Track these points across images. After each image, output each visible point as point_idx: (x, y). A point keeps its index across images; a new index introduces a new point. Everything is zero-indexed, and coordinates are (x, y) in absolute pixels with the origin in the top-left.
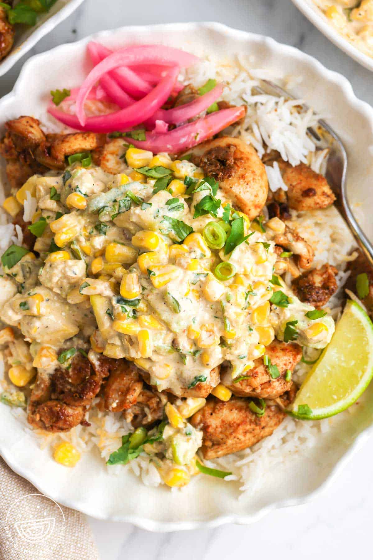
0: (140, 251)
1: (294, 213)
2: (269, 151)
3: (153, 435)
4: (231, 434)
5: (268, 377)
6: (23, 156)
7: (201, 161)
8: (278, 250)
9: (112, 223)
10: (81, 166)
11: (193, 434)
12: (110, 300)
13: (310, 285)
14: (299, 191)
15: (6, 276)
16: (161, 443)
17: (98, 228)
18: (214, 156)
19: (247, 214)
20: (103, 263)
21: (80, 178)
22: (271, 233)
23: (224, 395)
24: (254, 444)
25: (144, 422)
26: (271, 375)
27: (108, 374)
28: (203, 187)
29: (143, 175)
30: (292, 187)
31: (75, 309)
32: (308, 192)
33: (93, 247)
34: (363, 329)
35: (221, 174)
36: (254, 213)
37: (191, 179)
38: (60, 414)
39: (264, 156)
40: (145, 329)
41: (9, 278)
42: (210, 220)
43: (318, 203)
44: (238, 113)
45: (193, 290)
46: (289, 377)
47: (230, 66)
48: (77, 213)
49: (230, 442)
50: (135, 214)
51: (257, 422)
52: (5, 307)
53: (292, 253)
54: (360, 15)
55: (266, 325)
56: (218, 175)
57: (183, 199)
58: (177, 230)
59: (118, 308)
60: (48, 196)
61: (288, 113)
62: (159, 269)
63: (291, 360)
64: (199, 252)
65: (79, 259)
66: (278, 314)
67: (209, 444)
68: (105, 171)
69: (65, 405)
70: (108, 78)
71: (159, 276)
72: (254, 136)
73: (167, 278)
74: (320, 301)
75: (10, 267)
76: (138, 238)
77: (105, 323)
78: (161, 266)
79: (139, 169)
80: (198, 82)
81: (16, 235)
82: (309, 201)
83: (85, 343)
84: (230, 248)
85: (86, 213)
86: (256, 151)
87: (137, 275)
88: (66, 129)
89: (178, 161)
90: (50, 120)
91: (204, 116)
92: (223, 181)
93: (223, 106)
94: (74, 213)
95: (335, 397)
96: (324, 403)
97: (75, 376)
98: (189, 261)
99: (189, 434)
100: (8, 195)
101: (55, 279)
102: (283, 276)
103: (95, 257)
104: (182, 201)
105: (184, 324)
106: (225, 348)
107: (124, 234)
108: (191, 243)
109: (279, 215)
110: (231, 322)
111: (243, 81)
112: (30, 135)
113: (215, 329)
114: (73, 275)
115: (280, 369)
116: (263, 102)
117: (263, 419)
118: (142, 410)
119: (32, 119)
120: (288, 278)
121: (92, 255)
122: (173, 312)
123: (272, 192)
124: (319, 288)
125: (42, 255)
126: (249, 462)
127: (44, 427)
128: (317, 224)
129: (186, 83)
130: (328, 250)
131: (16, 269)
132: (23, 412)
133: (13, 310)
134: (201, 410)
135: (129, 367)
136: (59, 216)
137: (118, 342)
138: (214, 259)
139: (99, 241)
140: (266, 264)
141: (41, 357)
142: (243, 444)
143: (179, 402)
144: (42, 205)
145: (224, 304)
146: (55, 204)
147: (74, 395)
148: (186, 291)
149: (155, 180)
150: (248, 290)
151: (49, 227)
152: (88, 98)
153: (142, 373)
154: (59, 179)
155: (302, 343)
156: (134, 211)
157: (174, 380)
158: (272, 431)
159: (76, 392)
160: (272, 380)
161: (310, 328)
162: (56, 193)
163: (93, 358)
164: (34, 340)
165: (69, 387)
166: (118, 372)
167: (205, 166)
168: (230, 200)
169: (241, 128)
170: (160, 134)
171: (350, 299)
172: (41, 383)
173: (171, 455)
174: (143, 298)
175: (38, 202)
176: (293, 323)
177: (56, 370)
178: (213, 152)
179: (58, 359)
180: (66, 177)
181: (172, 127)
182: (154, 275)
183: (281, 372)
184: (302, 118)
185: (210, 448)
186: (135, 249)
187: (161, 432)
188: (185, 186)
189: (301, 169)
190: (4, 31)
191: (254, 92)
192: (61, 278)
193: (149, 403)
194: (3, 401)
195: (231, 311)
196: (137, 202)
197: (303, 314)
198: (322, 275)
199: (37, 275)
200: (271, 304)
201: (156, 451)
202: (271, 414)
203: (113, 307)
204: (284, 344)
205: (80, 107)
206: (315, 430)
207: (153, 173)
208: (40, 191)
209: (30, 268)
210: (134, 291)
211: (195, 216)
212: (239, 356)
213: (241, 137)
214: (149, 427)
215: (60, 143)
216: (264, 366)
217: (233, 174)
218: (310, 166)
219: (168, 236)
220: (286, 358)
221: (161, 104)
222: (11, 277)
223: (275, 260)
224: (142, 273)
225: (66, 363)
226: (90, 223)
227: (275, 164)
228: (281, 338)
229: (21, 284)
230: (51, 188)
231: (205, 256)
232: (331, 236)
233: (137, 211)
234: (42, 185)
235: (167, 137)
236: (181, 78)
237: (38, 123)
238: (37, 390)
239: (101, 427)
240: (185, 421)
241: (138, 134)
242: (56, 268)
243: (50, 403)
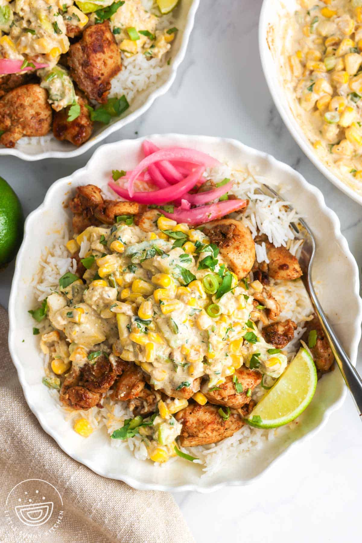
0: (157, 286)
1: (272, 281)
2: (260, 234)
3: (147, 421)
4: (202, 429)
5: (234, 391)
6: (85, 212)
7: (209, 232)
8: (255, 303)
9: (140, 265)
10: (125, 224)
11: (175, 424)
12: (130, 318)
13: (275, 332)
14: (277, 265)
15: (61, 293)
16: (151, 428)
17: (130, 268)
18: (218, 230)
19: (237, 274)
20: (129, 293)
21: (122, 231)
22: (252, 291)
23: (201, 400)
24: (219, 441)
25: (142, 412)
26: (236, 390)
27: (122, 373)
28: (207, 249)
29: (167, 235)
30: (272, 261)
31: (105, 323)
32: (283, 267)
33: (124, 280)
34: (308, 369)
35: (222, 242)
36: (242, 275)
37: (199, 243)
38: (83, 396)
39: (256, 237)
40: (152, 342)
41: (62, 295)
42: (209, 273)
43: (289, 276)
44: (241, 204)
45: (190, 320)
46: (249, 394)
47: (241, 172)
48: (117, 255)
49: (201, 435)
50: (156, 260)
51: (222, 424)
52: (57, 314)
53: (265, 307)
54: (338, 149)
55: (238, 353)
56: (220, 243)
57: (192, 256)
58: (185, 276)
59: (135, 324)
60: (99, 241)
61: (278, 210)
62: (167, 301)
63: (253, 382)
64: (198, 294)
65: (114, 287)
66: (248, 348)
67: (186, 435)
68: (141, 230)
69: (87, 390)
70: (154, 167)
71: (167, 305)
72: (251, 222)
73: (172, 308)
74: (280, 344)
75: (65, 287)
76: (156, 278)
77: (124, 334)
78: (169, 299)
79: (165, 231)
80: (217, 178)
81: (72, 267)
82: (283, 273)
83: (108, 348)
84: (219, 295)
85: (123, 256)
86: (251, 233)
87: (152, 303)
88: (119, 198)
89: (194, 230)
90: (109, 191)
91: (217, 202)
92: (222, 248)
93: (231, 198)
94: (115, 255)
95: (280, 414)
96: (272, 417)
97: (98, 371)
98: (190, 298)
99: (172, 424)
100: (71, 238)
101: (95, 299)
102: (257, 323)
103: (125, 288)
104: (191, 257)
105: (179, 343)
106: (206, 365)
107: (147, 274)
108: (193, 287)
109: (261, 280)
110: (213, 346)
111: (250, 183)
112: (93, 198)
113: (201, 350)
114: (108, 298)
115: (244, 387)
116: (261, 199)
117: (227, 422)
118: (142, 403)
119: (96, 188)
120: (261, 325)
121: (122, 286)
122: (172, 333)
123: (258, 263)
124: (280, 335)
125: (88, 282)
126: (212, 453)
127: (70, 405)
128: (288, 292)
129: (209, 179)
130: (293, 311)
131: (68, 289)
132: (57, 392)
133: (62, 317)
134: (184, 410)
135: (137, 370)
136: (104, 255)
137: (131, 349)
138: (208, 301)
139: (129, 277)
140: (244, 310)
141: (76, 353)
142: (210, 439)
143: (169, 401)
144: (93, 247)
145: (210, 333)
146: (103, 247)
147: (95, 384)
148: (184, 319)
149: (175, 240)
150: (229, 327)
151: (96, 263)
152: (137, 179)
153: (145, 376)
154: (109, 231)
155: (262, 371)
156: (156, 259)
157: (167, 383)
158: (233, 433)
159: (97, 382)
160: (237, 393)
161: (268, 360)
162: (104, 240)
163: (112, 359)
164: (73, 341)
165: (92, 378)
166: (128, 373)
167: (211, 236)
168: (227, 263)
169: (243, 216)
170: (184, 210)
171: (303, 347)
172: (73, 373)
173: (157, 437)
174: (154, 320)
175: (91, 244)
176: (257, 355)
177: (85, 365)
178: (219, 227)
179: (88, 357)
180: (113, 230)
181: (193, 207)
182: (163, 304)
183: (244, 389)
184: (288, 215)
185: (186, 438)
186: (153, 286)
187: (153, 420)
188: (195, 247)
189: (282, 250)
190: (86, 125)
191: (257, 192)
192: (99, 298)
193: (147, 398)
194: (44, 382)
195: (214, 339)
196: (159, 253)
197: (265, 350)
198: (284, 327)
199: (82, 295)
200: (244, 340)
201: (147, 434)
202: (234, 420)
203: (131, 323)
204: (250, 371)
205: (131, 184)
206: (264, 438)
207: (174, 235)
208: (93, 236)
209: (78, 290)
210: (148, 314)
211: (199, 268)
212: (215, 372)
213: (242, 221)
214: (145, 416)
215: (113, 206)
216: (232, 383)
217: (230, 244)
218: (289, 250)
219: (178, 279)
220: (249, 380)
221: (189, 189)
222: (64, 294)
223: (252, 310)
224: (156, 302)
225: (93, 360)
226: (125, 264)
227: (264, 244)
228: (248, 365)
229: (70, 301)
230: (101, 236)
231: (201, 297)
232: (297, 302)
233: (159, 258)
234: (96, 233)
235: (188, 213)
236: (205, 174)
237: (100, 191)
238: (69, 378)
239: (110, 412)
240: (171, 415)
241: (169, 208)
242: (97, 291)
243: (77, 388)
